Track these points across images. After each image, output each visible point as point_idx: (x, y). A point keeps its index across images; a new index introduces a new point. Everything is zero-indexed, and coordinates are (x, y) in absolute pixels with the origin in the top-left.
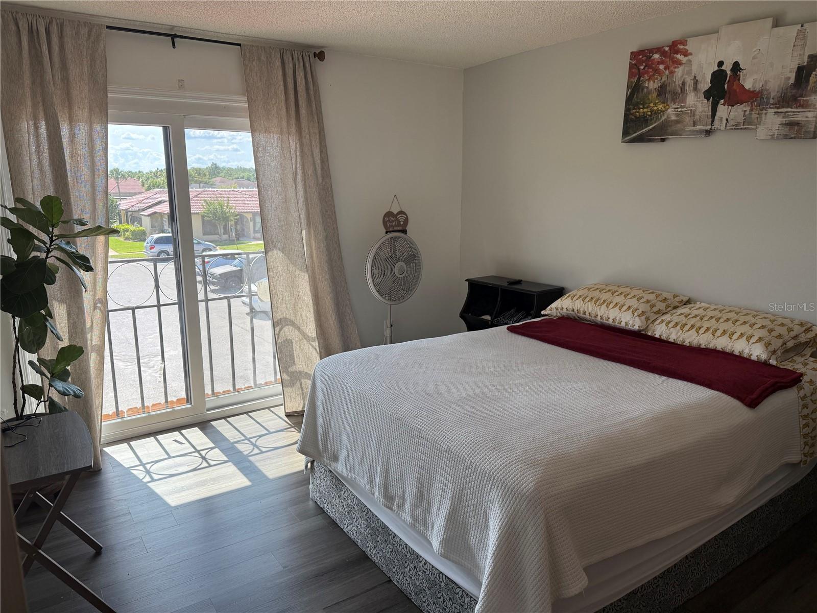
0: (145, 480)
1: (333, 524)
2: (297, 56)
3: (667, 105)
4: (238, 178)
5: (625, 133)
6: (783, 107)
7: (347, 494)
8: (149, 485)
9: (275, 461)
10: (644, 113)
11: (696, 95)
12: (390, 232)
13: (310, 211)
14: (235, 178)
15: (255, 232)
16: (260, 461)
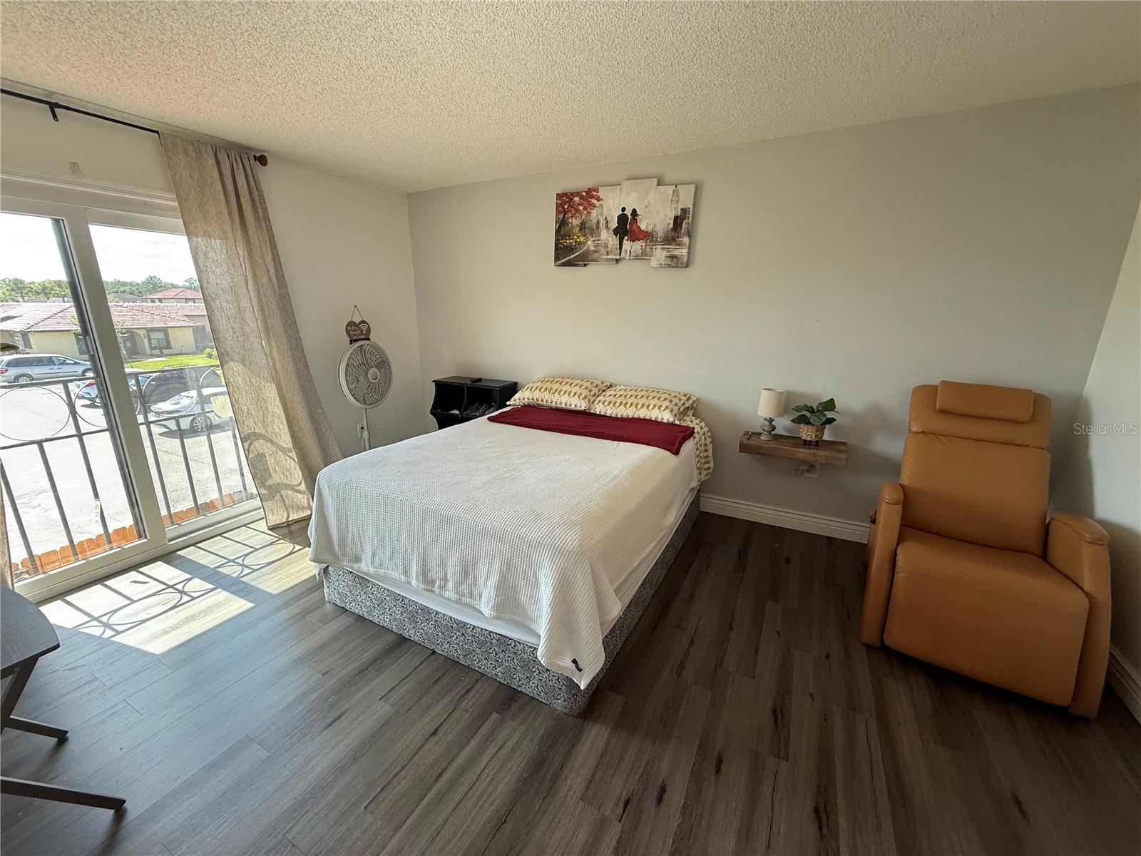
0: (105, 636)
1: (361, 618)
2: (233, 156)
3: (587, 238)
4: (117, 292)
5: (557, 259)
6: (666, 245)
7: (375, 588)
8: (114, 639)
9: (273, 575)
10: (570, 243)
11: (608, 231)
12: (356, 341)
13: (269, 321)
14: (113, 292)
15: (152, 349)
16: (255, 579)
